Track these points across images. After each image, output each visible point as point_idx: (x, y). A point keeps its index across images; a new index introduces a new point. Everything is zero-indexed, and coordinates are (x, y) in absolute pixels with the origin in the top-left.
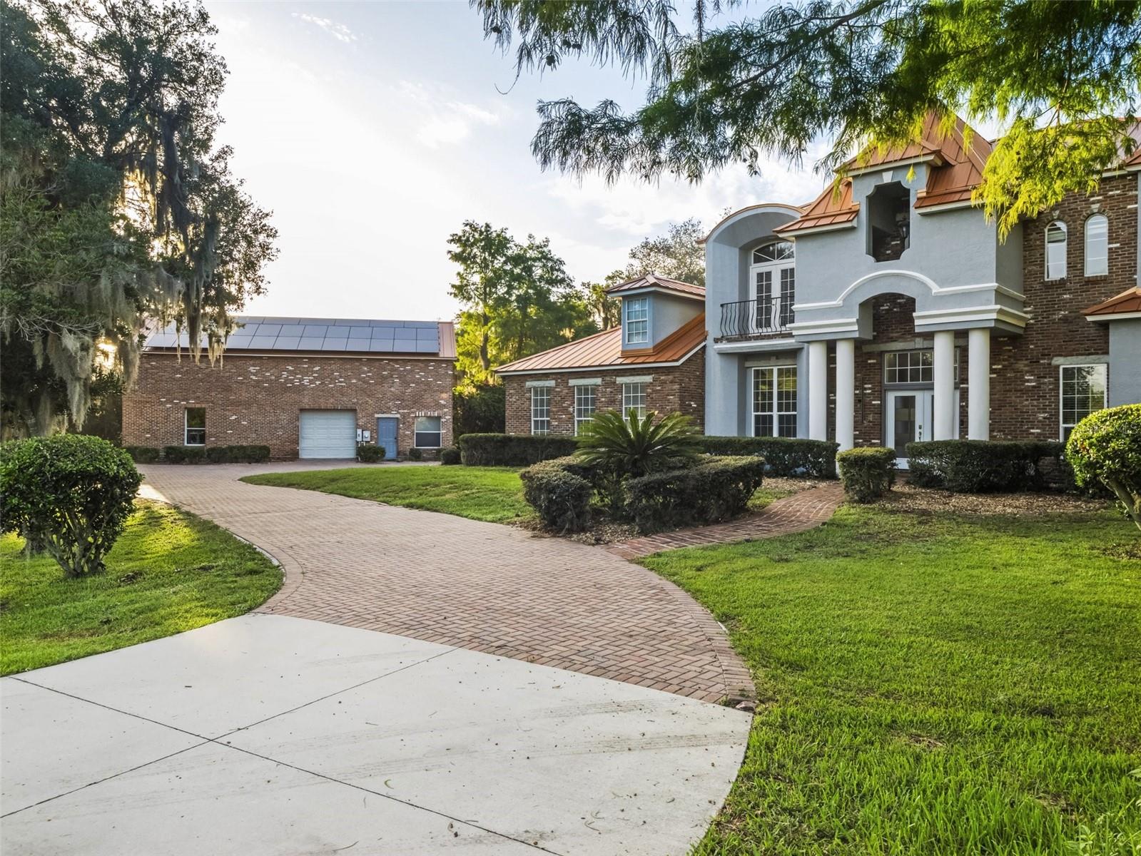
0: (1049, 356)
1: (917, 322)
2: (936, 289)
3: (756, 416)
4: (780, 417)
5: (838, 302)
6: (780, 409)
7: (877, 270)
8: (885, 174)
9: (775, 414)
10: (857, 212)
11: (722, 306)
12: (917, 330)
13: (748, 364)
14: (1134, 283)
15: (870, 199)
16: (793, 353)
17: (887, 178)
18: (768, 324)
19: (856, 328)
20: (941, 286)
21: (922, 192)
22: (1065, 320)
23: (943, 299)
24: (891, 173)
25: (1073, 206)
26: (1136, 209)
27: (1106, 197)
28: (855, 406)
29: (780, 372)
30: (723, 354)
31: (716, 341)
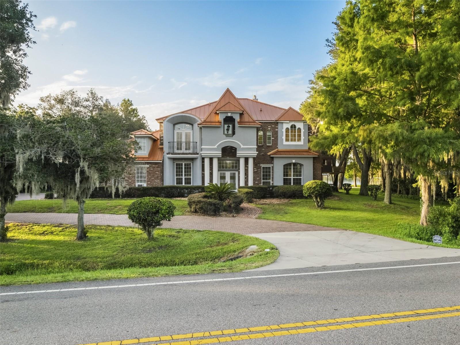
0: (259, 164)
1: (237, 154)
2: (242, 146)
3: (177, 178)
4: (185, 178)
5: (216, 147)
6: (185, 175)
7: (227, 139)
8: (228, 113)
9: (184, 177)
10: (221, 122)
11: (169, 142)
12: (237, 156)
13: (174, 161)
14: (277, 148)
15: (224, 119)
16: (193, 159)
17: (229, 115)
18: (181, 149)
19: (221, 155)
20: (243, 146)
21: (239, 120)
22: (263, 155)
23: (244, 149)
24: (230, 113)
25: (264, 128)
26: (278, 131)
27: (272, 127)
28: (210, 175)
29: (185, 165)
30: (170, 158)
31: (167, 154)
